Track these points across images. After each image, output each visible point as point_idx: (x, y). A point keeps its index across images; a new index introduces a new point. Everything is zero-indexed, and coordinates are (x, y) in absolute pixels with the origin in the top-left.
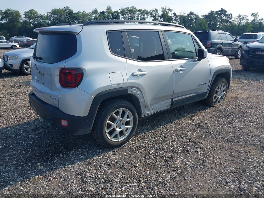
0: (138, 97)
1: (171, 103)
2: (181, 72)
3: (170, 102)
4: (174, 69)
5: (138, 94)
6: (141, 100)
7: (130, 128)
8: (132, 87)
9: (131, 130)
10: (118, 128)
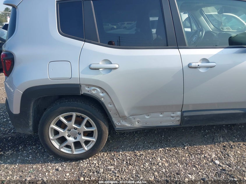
0: (103, 101)
1: (179, 119)
2: (201, 70)
3: (177, 116)
4: (186, 64)
5: (102, 97)
6: (109, 106)
7: (93, 141)
8: (89, 86)
9: (93, 144)
10: (72, 137)
